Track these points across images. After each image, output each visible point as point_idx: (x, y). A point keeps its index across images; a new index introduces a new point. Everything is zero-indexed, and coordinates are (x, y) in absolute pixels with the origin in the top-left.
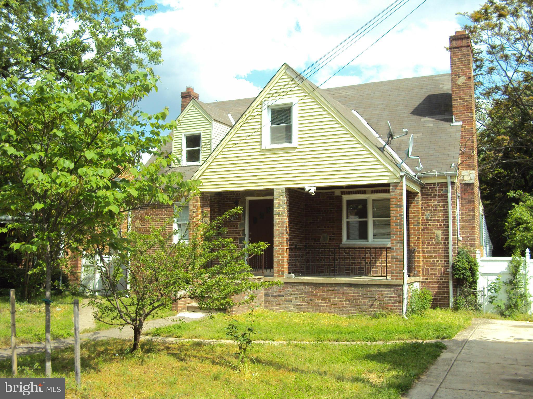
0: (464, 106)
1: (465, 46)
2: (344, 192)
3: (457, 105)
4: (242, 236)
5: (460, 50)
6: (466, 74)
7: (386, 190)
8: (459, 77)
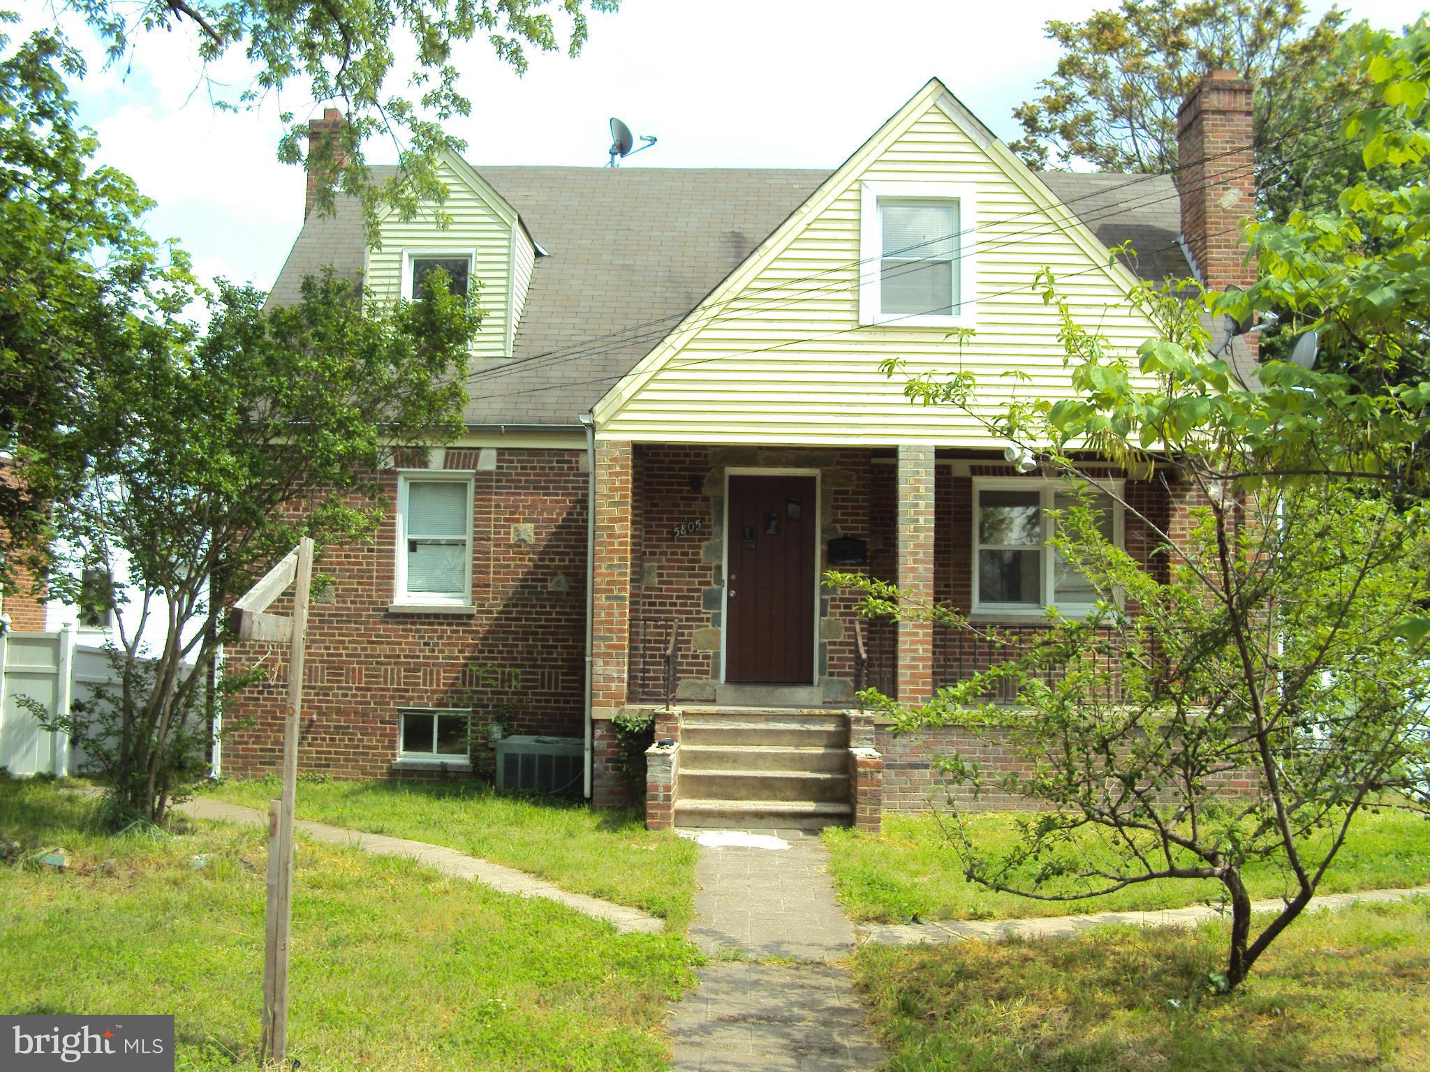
0: (1237, 265)
1: (1241, 112)
2: (980, 467)
3: (1219, 259)
4: (715, 587)
5: (1228, 120)
6: (1243, 184)
7: (1100, 469)
8: (1224, 189)
